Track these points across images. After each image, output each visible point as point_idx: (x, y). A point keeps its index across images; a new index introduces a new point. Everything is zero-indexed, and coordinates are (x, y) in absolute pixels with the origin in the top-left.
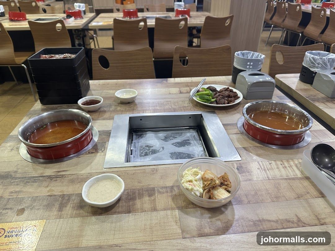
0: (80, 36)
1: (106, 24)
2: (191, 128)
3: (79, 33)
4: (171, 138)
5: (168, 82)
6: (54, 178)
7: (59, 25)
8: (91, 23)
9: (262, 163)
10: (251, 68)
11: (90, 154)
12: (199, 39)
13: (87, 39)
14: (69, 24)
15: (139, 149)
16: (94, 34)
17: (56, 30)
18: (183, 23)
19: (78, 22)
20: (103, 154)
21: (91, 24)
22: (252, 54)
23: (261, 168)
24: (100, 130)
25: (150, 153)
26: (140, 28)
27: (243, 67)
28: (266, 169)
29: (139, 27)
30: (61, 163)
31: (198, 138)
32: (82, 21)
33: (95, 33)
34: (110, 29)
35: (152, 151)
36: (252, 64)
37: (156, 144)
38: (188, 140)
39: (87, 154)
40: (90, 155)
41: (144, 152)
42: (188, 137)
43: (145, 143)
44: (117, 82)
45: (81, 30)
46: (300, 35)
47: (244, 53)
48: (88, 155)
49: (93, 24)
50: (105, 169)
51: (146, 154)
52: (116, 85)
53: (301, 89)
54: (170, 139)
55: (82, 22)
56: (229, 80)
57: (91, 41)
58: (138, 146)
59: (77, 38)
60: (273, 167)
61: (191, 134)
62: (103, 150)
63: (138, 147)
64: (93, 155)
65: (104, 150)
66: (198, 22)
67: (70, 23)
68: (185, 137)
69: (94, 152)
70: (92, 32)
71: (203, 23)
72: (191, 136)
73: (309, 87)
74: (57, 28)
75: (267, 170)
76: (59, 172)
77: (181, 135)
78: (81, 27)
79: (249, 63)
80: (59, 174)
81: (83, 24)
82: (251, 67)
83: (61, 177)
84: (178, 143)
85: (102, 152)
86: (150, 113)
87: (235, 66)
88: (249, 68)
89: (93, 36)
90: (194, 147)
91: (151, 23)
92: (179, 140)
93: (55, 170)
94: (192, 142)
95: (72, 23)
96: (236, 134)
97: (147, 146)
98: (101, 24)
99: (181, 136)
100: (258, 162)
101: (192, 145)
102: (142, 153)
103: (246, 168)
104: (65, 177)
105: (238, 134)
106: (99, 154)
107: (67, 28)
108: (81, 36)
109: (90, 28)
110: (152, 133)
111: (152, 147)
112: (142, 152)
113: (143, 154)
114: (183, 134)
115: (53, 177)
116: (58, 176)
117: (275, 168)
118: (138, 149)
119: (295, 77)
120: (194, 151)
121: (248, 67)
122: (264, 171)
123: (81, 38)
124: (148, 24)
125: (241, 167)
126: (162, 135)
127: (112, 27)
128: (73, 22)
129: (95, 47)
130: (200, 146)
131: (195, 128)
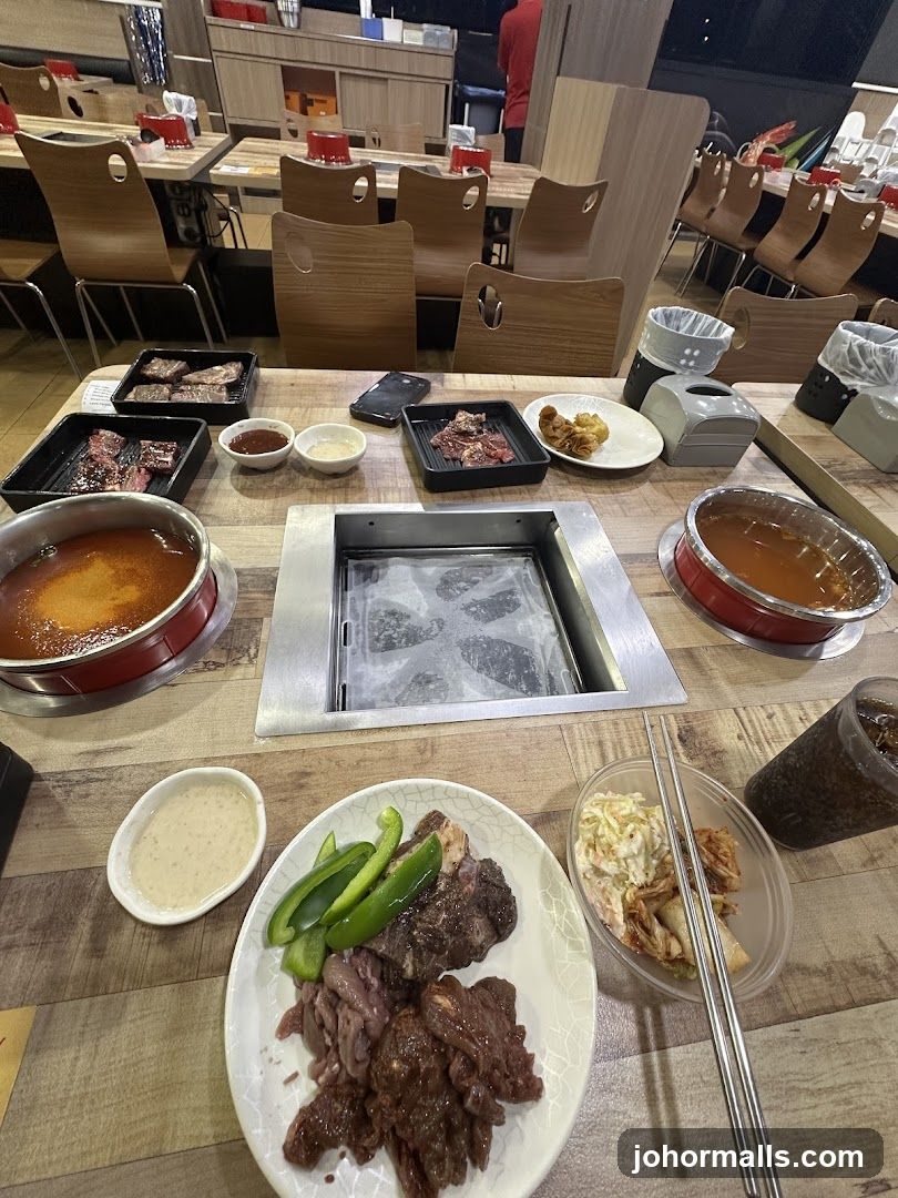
0: (187, 206)
1: (258, 173)
2: (515, 549)
3: (186, 195)
4: (462, 584)
5: (448, 385)
6: (78, 783)
7: (116, 161)
8: (216, 166)
9: (748, 714)
10: (691, 368)
11: (209, 670)
12: (504, 247)
13: (211, 217)
14: (151, 162)
15: (367, 623)
16: (231, 204)
17: (111, 179)
18: (473, 192)
19: (178, 157)
20: (252, 670)
21: (218, 169)
22: (693, 318)
23: (749, 736)
24: (241, 566)
25: (400, 642)
26: (359, 198)
27: (668, 363)
28: (763, 740)
29: (355, 193)
30: (107, 711)
31: (539, 587)
32: (189, 157)
33: (235, 200)
34: (273, 194)
35: (406, 635)
36: (696, 353)
37: (418, 609)
38: (511, 592)
39: (198, 671)
40: (208, 675)
41: (382, 637)
42: (511, 582)
43: (387, 603)
44: (296, 377)
45: (187, 184)
46: (744, 256)
47: (671, 315)
48: (201, 677)
49: (224, 169)
50: (262, 742)
51: (390, 646)
52: (294, 388)
53: (805, 437)
54: (459, 588)
55: (190, 159)
56: (616, 394)
57: (223, 223)
58: (365, 611)
59: (181, 212)
60: (781, 733)
61: (516, 571)
62: (252, 651)
63: (364, 616)
64: (220, 673)
65: (256, 656)
66: (510, 193)
67: (155, 158)
68: (501, 580)
69: (223, 660)
70: (224, 198)
71: (528, 197)
72: (518, 576)
73: (823, 431)
74: (113, 173)
75: (766, 745)
76: (97, 753)
77: (487, 574)
78: (188, 177)
79: (687, 352)
80: (100, 763)
81: (192, 167)
82: (692, 364)
83: (104, 776)
84: (483, 604)
85: (251, 661)
86: (401, 502)
87: (643, 355)
88: (687, 366)
89: (227, 210)
90: (531, 622)
91: (388, 183)
92: (483, 592)
93: (84, 746)
94: (522, 599)
95: (158, 158)
96: (658, 594)
97: (392, 613)
98: (244, 171)
99: (490, 577)
100: (735, 709)
101: (521, 609)
102: (378, 639)
103: (705, 733)
104: (120, 779)
105: (666, 594)
106: (240, 671)
107: (145, 175)
108: (192, 206)
109: (214, 181)
110: (403, 563)
111: (409, 617)
112: (377, 634)
113: (380, 645)
114: (495, 569)
115: (77, 777)
116: (96, 775)
117: (785, 735)
118: (363, 621)
119: (783, 395)
120: (531, 634)
121: (683, 362)
122: (756, 747)
123: (193, 214)
124: (378, 185)
125: (690, 730)
126: (433, 569)
127: (278, 187)
128: (162, 155)
129: (236, 245)
130: (546, 616)
131: (529, 550)
